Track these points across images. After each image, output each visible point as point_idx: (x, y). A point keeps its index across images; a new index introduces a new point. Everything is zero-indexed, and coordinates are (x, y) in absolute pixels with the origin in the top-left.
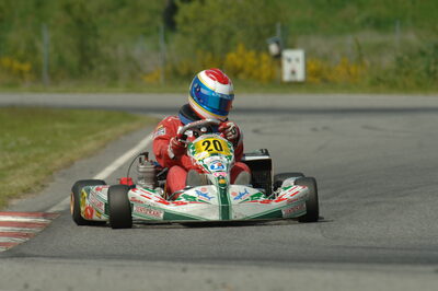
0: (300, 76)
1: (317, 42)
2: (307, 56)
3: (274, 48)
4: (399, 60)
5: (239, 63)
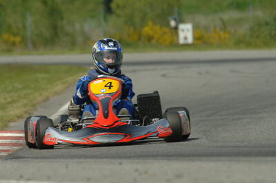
0: (190, 40)
3: (173, 23)
4: (251, 29)
5: (151, 33)
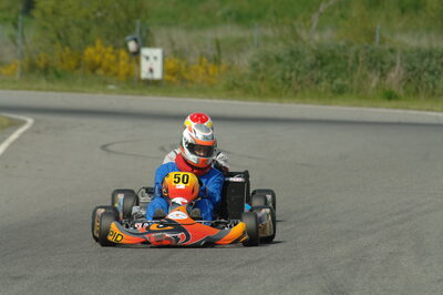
0: (158, 75)
2: (164, 56)
3: (132, 46)
4: (254, 65)
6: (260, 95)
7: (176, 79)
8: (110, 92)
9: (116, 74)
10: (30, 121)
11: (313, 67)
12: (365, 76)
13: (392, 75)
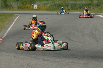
1: (38, 3)
2: (37, 5)
3: (32, 4)
4: (50, 6)
5: (28, 6)
6: (51, 10)
7: (39, 9)
8: (30, 11)
9: (30, 8)
10: (19, 15)
11: (58, 6)
12: (65, 7)
13: (69, 7)
